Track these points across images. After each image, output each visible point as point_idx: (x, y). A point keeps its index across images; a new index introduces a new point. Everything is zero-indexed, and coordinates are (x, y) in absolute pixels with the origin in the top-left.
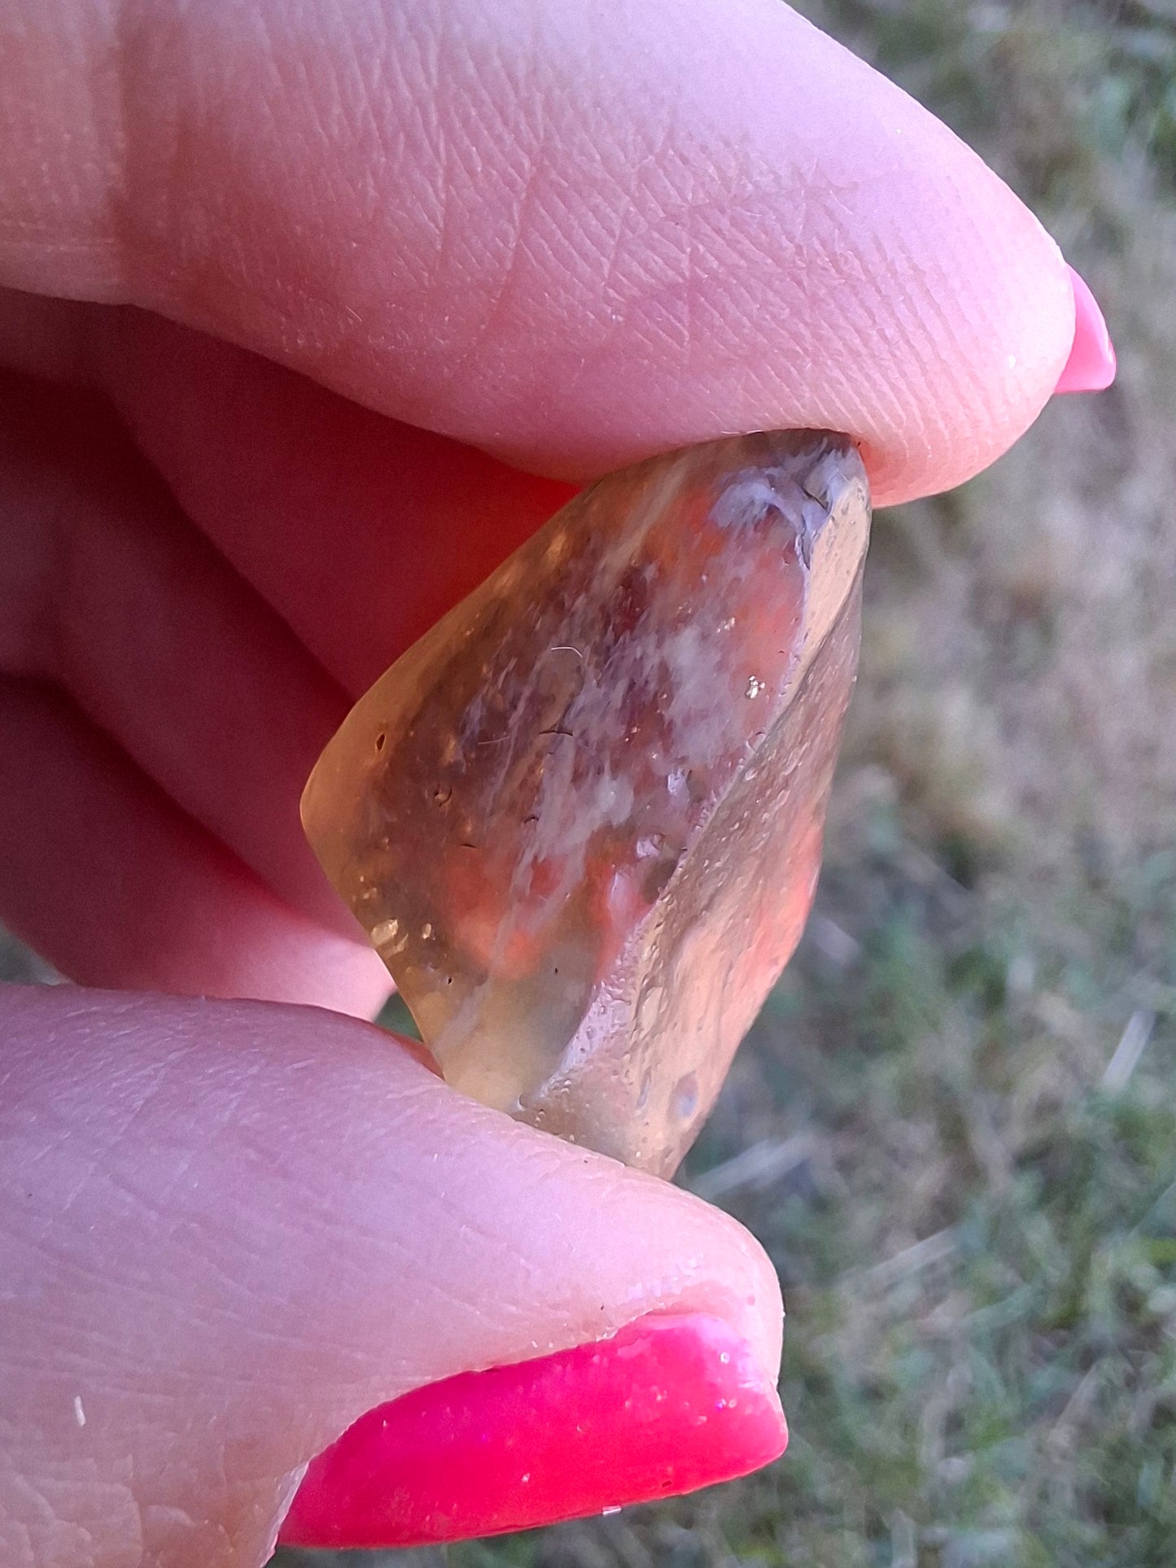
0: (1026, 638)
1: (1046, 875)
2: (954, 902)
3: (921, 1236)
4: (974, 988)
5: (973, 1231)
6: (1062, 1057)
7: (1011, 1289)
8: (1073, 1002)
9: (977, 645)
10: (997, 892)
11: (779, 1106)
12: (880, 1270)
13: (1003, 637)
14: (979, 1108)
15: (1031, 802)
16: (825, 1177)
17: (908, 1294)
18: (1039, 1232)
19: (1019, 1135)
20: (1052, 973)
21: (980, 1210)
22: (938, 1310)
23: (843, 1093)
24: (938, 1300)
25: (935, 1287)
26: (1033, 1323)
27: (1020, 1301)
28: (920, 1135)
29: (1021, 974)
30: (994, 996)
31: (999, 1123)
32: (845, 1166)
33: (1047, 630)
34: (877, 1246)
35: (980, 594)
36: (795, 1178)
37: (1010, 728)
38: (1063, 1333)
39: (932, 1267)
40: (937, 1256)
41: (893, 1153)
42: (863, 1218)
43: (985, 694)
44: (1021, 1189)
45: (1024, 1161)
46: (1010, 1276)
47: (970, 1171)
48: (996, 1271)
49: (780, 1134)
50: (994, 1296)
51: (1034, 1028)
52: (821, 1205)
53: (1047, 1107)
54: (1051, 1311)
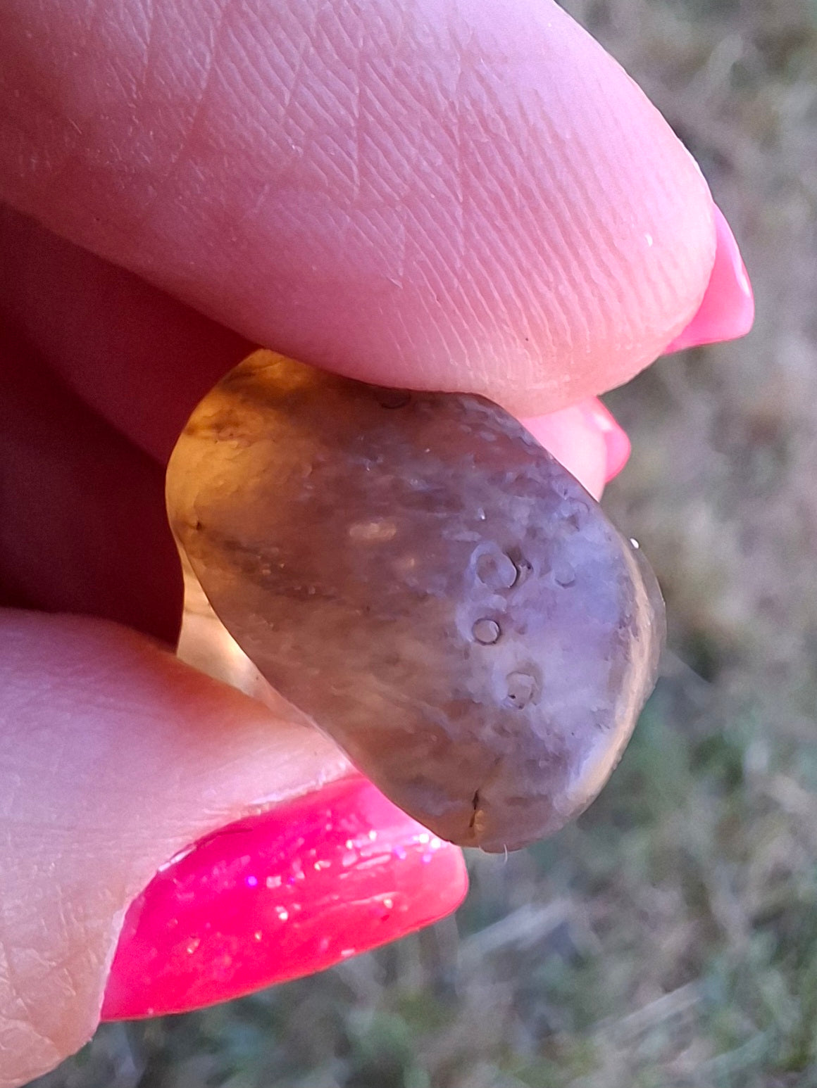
0: (763, 461)
1: (780, 670)
2: (698, 693)
3: (667, 990)
4: (717, 770)
5: (714, 985)
6: (793, 831)
7: (747, 1037)
8: (804, 783)
9: (718, 465)
10: (737, 685)
11: (541, 875)
12: (632, 1020)
13: (742, 460)
14: (720, 876)
15: (766, 605)
16: (583, 938)
17: (657, 1042)
18: (773, 986)
19: (755, 900)
20: (785, 755)
21: (721, 965)
22: (684, 1054)
23: (599, 863)
24: (681, 1046)
25: (682, 1033)
26: (767, 1067)
27: (755, 1047)
28: (667, 899)
29: (757, 758)
30: (734, 777)
31: (737, 889)
32: (600, 927)
33: (781, 455)
34: (631, 997)
35: (723, 421)
36: (556, 938)
37: (748, 540)
38: (793, 1075)
39: (678, 1017)
40: (683, 1006)
41: (643, 916)
42: (617, 973)
43: (726, 511)
44: (757, 948)
45: (759, 923)
46: (747, 1025)
47: (712, 932)
48: (734, 1020)
49: (541, 899)
50: (733, 1042)
51: (768, 805)
52: (579, 962)
53: (781, 875)
54: (784, 1055)
